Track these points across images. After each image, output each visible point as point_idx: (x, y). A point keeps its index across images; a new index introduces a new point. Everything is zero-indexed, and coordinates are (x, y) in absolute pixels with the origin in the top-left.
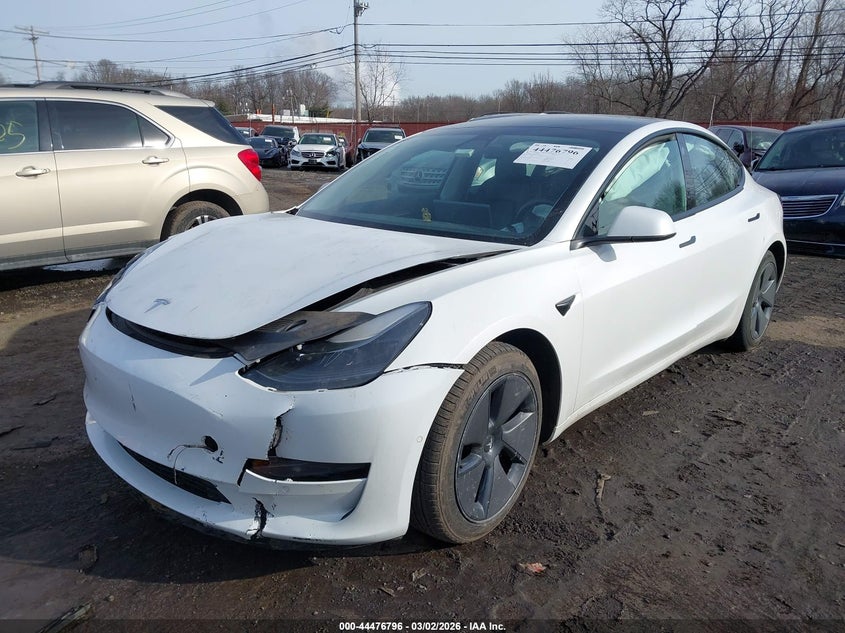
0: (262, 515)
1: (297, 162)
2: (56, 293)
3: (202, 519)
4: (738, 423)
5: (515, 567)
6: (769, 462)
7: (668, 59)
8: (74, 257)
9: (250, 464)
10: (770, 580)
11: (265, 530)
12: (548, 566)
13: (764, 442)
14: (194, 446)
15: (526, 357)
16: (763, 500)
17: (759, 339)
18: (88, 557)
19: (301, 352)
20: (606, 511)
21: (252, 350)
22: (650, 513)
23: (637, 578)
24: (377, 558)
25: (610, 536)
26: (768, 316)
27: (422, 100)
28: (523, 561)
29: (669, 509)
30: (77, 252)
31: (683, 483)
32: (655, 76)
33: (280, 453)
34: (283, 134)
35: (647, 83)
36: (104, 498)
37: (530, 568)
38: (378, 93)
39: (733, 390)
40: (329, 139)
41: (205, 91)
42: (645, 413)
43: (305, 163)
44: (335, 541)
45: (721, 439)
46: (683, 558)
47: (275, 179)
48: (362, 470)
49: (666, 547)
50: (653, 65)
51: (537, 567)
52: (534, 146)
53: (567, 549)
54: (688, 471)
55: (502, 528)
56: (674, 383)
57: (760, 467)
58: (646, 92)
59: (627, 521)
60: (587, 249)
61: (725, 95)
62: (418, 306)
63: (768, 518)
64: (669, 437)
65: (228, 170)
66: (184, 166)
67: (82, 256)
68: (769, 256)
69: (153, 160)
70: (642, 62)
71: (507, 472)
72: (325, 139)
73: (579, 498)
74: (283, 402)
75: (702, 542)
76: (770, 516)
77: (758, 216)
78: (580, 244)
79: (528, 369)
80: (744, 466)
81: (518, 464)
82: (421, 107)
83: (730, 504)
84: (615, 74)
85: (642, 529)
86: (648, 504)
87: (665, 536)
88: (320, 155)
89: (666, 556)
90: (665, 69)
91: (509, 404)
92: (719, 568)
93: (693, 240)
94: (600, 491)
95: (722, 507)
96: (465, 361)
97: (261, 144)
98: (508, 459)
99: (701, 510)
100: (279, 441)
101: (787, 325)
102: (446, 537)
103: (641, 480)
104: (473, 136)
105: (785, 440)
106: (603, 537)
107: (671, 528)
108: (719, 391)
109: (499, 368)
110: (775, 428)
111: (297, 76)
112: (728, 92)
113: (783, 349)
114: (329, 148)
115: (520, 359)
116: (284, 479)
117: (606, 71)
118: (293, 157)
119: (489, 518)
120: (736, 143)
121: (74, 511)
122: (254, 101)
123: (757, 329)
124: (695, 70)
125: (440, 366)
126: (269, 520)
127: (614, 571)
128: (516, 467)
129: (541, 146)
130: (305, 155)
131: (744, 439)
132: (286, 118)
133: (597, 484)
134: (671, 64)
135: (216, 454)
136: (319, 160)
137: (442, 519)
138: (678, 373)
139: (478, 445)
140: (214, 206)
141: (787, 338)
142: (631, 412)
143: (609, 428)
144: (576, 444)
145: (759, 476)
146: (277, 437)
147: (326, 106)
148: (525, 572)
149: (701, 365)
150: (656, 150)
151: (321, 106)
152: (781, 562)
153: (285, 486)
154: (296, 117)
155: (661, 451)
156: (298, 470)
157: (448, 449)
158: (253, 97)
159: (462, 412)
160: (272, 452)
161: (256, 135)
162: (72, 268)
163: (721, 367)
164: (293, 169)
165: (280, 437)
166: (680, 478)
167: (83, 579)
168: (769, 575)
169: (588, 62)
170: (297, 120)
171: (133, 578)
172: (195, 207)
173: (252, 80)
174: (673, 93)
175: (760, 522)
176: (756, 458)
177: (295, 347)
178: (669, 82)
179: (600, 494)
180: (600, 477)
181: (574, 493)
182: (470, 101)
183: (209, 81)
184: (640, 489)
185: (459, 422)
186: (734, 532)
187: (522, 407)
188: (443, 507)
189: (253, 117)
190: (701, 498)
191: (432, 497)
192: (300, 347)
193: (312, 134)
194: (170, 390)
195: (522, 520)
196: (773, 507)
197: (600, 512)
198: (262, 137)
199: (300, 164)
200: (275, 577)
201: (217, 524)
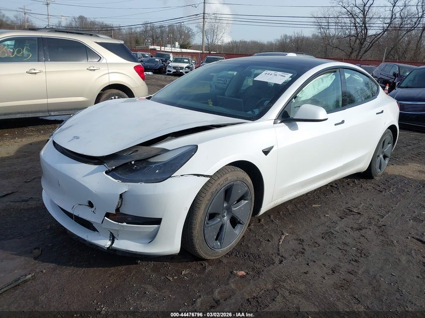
0: (113, 238)
1: (170, 71)
2: (43, 130)
3: (86, 239)
4: (359, 213)
5: (232, 272)
6: (369, 233)
7: (365, 27)
8: (52, 114)
9: (108, 215)
10: (353, 288)
11: (113, 245)
12: (247, 273)
13: (370, 223)
14: (82, 205)
15: (246, 174)
16: (360, 252)
17: (380, 173)
18: (37, 252)
19: (134, 164)
20: (282, 250)
21: (112, 162)
22: (303, 253)
23: (289, 282)
24: (168, 263)
25: (281, 262)
26: (387, 162)
27: (238, 42)
28: (236, 270)
29: (313, 252)
30: (54, 111)
31: (324, 240)
32: (358, 35)
33: (122, 211)
34: (164, 57)
35: (353, 38)
36: (49, 227)
37: (238, 274)
38: (215, 38)
39: (361, 198)
40: (187, 61)
41: (129, 34)
42: (314, 206)
43: (174, 72)
44: (144, 253)
45: (349, 221)
46: (314, 275)
47: (158, 79)
48: (158, 221)
49: (307, 269)
50: (357, 29)
51: (242, 273)
52: (265, 72)
53: (259, 266)
54: (328, 235)
55: (229, 254)
56: (332, 192)
57: (364, 235)
58: (352, 44)
59: (291, 256)
60: (283, 124)
61: (394, 47)
62: (191, 147)
63: (361, 260)
64: (323, 218)
65: (128, 75)
66: (107, 72)
67: (56, 113)
68: (388, 132)
69: (92, 68)
70: (352, 27)
71: (234, 228)
72: (185, 60)
73: (270, 243)
74: (123, 187)
75: (325, 268)
76: (362, 258)
77: (382, 112)
78: (279, 121)
79: (246, 180)
80: (356, 234)
81: (240, 225)
82: (237, 46)
83: (344, 252)
84: (337, 34)
85: (297, 260)
86: (303, 249)
87: (308, 264)
88: (182, 68)
89: (306, 273)
90: (363, 32)
91: (235, 196)
92: (330, 281)
93: (343, 122)
94: (281, 241)
95: (339, 253)
96: (211, 174)
97: (154, 61)
98: (234, 222)
99: (328, 253)
100: (121, 205)
101: (398, 167)
102: (200, 255)
103: (303, 237)
104: (238, 65)
105: (381, 223)
106: (277, 262)
107: (311, 261)
108: (354, 197)
109: (230, 178)
110: (377, 217)
111: (175, 27)
112: (395, 45)
113: (393, 179)
114: (186, 65)
115: (242, 174)
116: (122, 223)
117: (332, 31)
118: (168, 69)
119: (223, 249)
120: (394, 72)
121: (34, 231)
122: (153, 39)
123: (380, 168)
124: (378, 33)
125: (198, 175)
126: (116, 241)
127: (279, 278)
128: (239, 226)
129: (269, 72)
130: (174, 68)
131: (360, 221)
132: (168, 49)
133: (281, 237)
134: (367, 29)
135: (93, 209)
136: (181, 71)
137: (197, 247)
138: (336, 187)
139: (218, 214)
140: (121, 92)
141: (397, 174)
142: (307, 205)
143: (294, 211)
144: (275, 218)
145: (362, 239)
146: (120, 204)
147: (188, 43)
148: (236, 275)
149: (348, 184)
150: (328, 76)
151: (186, 43)
152: (361, 280)
153: (122, 226)
154: (173, 49)
155: (317, 224)
156: (130, 219)
157: (201, 215)
158: (153, 37)
159: (209, 198)
160: (118, 210)
161: (152, 57)
162: (52, 118)
163: (359, 186)
164: (168, 75)
165: (121, 203)
166: (323, 238)
167: (33, 262)
168: (354, 286)
169: (323, 27)
170: (174, 50)
171: (55, 263)
172: (111, 92)
173: (153, 29)
174: (367, 44)
175: (356, 261)
176: (363, 231)
177: (131, 162)
178: (365, 38)
179: (281, 242)
180: (283, 234)
181: (268, 240)
182: (262, 44)
183: (131, 29)
184: (301, 241)
185: (207, 202)
186: (342, 264)
187: (242, 198)
188: (198, 241)
189: (152, 47)
190: (330, 248)
191: (192, 236)
192: (133, 162)
193: (179, 58)
194: (74, 178)
195: (241, 251)
196: (365, 255)
197: (279, 250)
198: (154, 58)
199: (171, 73)
200: (119, 268)
201: (92, 241)
